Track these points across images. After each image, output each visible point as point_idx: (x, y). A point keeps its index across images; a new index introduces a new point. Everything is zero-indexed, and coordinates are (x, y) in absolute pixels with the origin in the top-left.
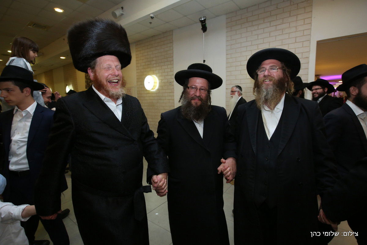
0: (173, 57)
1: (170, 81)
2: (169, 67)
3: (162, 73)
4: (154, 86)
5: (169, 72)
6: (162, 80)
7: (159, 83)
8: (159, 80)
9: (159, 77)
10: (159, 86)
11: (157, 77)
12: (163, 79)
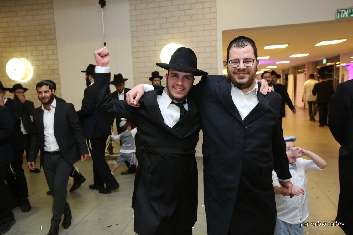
0: (55, 34)
1: (54, 68)
2: (50, 47)
3: (37, 56)
4: (25, 75)
5: (51, 55)
6: (38, 66)
7: (34, 71)
8: (33, 65)
9: (32, 62)
10: (34, 75)
11: (30, 61)
12: (41, 65)
